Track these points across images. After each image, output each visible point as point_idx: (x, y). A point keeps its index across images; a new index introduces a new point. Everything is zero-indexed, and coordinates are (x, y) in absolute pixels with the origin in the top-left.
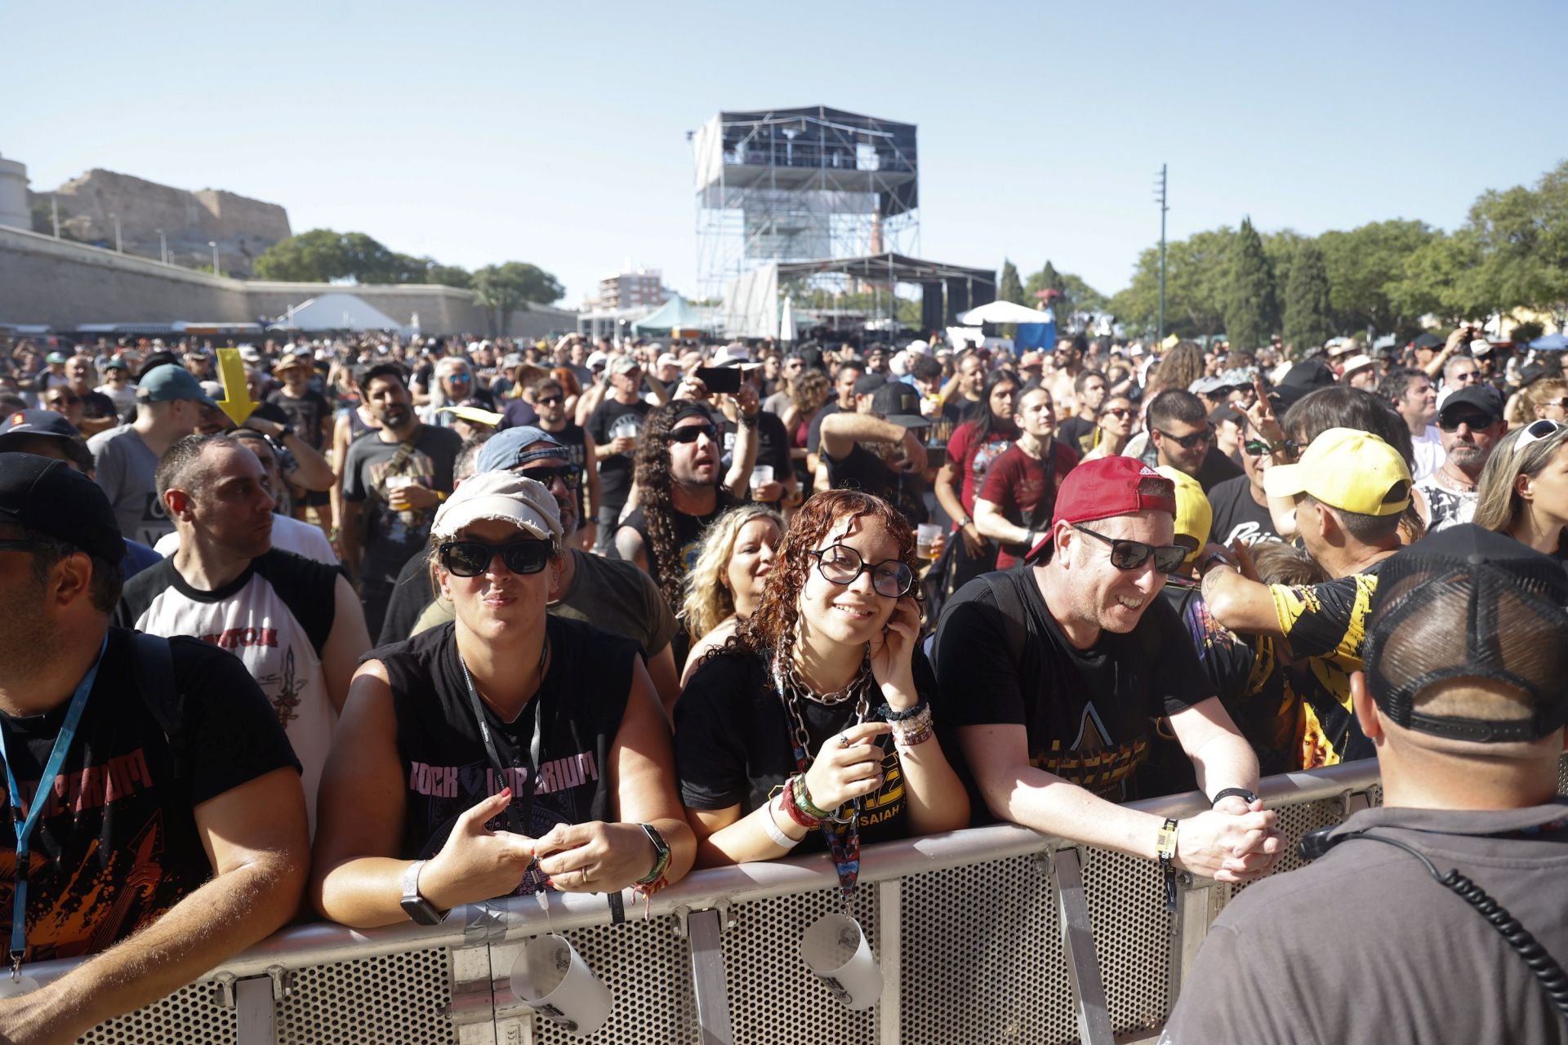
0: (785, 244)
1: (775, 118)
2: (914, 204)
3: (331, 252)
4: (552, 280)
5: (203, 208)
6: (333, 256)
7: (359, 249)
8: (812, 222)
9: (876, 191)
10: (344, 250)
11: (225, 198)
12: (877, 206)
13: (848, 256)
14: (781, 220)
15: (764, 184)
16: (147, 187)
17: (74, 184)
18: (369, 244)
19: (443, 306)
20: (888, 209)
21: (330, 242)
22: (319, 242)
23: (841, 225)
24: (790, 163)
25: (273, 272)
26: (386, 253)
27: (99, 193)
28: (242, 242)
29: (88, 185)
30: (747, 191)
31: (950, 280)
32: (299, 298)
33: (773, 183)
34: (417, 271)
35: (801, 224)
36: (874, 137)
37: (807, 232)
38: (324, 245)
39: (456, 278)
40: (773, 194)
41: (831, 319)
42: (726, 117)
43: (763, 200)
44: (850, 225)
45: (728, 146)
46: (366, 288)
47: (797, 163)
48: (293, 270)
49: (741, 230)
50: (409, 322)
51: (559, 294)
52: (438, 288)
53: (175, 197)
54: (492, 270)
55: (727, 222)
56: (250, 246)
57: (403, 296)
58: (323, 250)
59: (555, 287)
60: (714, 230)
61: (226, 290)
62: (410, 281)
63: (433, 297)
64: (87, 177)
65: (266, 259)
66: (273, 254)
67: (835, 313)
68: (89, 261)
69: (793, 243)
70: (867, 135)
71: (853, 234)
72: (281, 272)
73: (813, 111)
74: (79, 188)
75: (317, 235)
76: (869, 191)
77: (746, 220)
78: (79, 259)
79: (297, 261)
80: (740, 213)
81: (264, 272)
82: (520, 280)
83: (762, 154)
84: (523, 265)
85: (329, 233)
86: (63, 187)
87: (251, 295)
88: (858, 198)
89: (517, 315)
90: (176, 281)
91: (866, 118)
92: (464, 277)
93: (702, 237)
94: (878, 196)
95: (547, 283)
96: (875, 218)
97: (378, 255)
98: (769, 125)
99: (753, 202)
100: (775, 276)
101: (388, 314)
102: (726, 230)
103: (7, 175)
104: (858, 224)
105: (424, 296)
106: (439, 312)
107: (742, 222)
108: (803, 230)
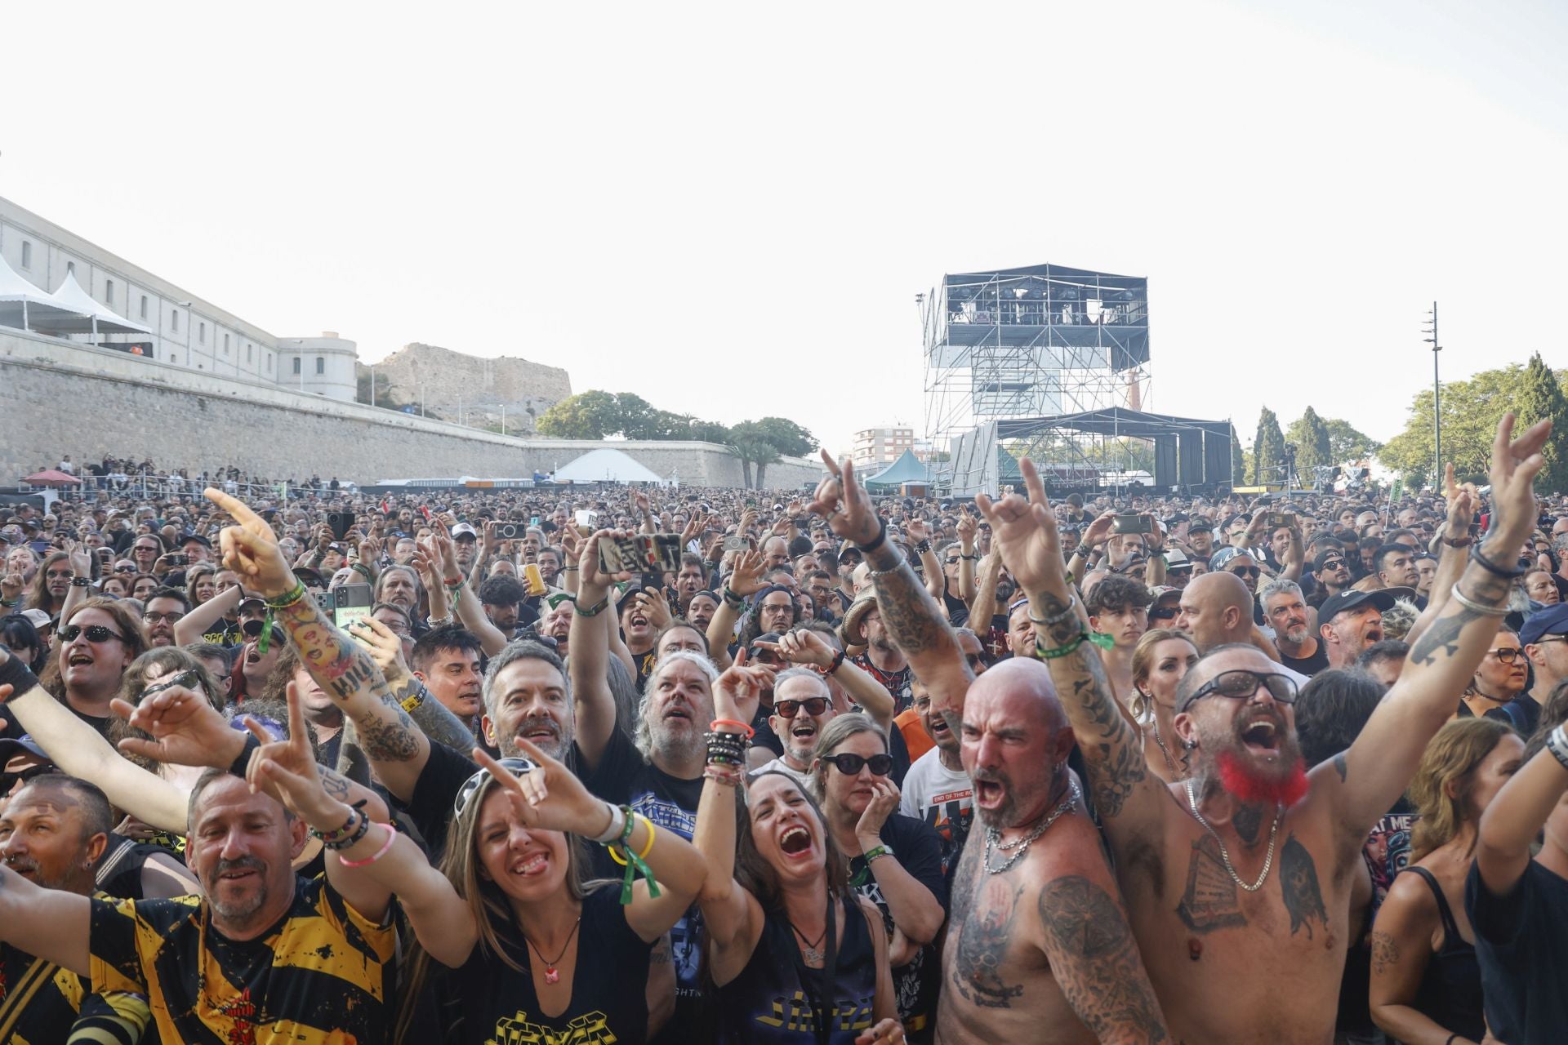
0: (1014, 400)
1: (1000, 278)
2: (1145, 357)
3: (603, 410)
4: (806, 434)
6: (605, 415)
7: (629, 408)
8: (1041, 377)
9: (1105, 345)
10: (614, 409)
12: (1109, 362)
13: (1078, 410)
14: (1010, 377)
15: (991, 341)
16: (452, 357)
17: (395, 356)
18: (637, 403)
19: (702, 459)
20: (1118, 364)
21: (602, 402)
22: (594, 402)
23: (1071, 380)
24: (1018, 321)
25: (551, 430)
26: (652, 411)
27: (414, 362)
28: (529, 403)
29: (406, 356)
30: (976, 349)
31: (1181, 432)
32: (575, 453)
33: (1000, 340)
34: (677, 427)
35: (1029, 380)
36: (1101, 291)
37: (1036, 387)
38: (598, 404)
39: (715, 433)
40: (1001, 351)
41: (1062, 473)
42: (951, 279)
43: (992, 358)
44: (1081, 380)
45: (954, 307)
46: (633, 443)
47: (1025, 320)
48: (569, 428)
49: (969, 387)
50: (671, 475)
51: (813, 447)
52: (698, 444)
53: (474, 365)
54: (748, 425)
55: (952, 380)
56: (534, 405)
57: (665, 451)
58: (597, 409)
60: (940, 387)
61: (511, 447)
62: (673, 438)
63: (694, 452)
64: (406, 350)
65: (547, 417)
66: (554, 413)
67: (1066, 467)
68: (394, 423)
69: (1022, 399)
70: (1095, 290)
71: (1082, 388)
72: (560, 429)
73: (1040, 269)
74: (398, 359)
75: (594, 397)
76: (1098, 345)
77: (974, 378)
78: (387, 422)
79: (574, 417)
80: (969, 371)
81: (545, 430)
82: (775, 434)
83: (987, 313)
84: (778, 420)
85: (602, 394)
86: (387, 359)
87: (530, 451)
88: (1086, 352)
89: (772, 467)
90: (466, 440)
91: (1094, 274)
92: (722, 433)
93: (929, 394)
94: (1109, 350)
95: (801, 437)
96: (1107, 371)
97: (644, 412)
98: (995, 285)
99: (981, 360)
100: (996, 433)
101: (651, 468)
102: (953, 388)
103: (342, 352)
104: (1088, 379)
105: (684, 450)
106: (699, 465)
107: (970, 380)
108: (1031, 385)
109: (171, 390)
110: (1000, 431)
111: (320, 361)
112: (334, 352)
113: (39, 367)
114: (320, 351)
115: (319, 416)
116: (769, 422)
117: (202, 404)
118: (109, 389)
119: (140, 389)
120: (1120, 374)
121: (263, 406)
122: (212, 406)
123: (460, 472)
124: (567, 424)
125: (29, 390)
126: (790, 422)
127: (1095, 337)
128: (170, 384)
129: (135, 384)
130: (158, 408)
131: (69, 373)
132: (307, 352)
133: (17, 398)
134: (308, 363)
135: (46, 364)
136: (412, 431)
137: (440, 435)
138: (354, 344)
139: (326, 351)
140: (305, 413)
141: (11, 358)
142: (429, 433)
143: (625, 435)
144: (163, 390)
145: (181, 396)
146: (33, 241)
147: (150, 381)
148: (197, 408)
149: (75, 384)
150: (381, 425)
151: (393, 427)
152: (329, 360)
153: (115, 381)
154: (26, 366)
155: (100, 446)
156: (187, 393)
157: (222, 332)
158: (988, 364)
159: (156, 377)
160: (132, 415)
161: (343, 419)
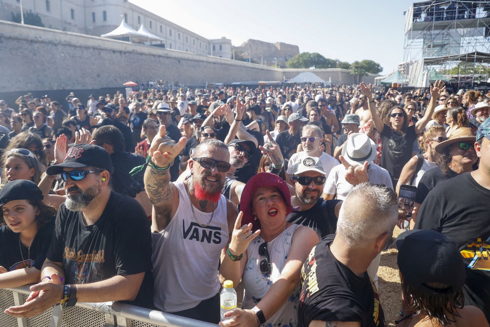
0: (440, 51)
1: (436, 3)
3: (307, 59)
4: (378, 65)
5: (276, 48)
6: (308, 60)
7: (316, 58)
8: (452, 41)
10: (312, 59)
11: (282, 44)
12: (484, 33)
14: (438, 41)
15: (429, 29)
16: (262, 43)
17: (244, 44)
18: (319, 56)
19: (340, 75)
21: (307, 56)
22: (304, 56)
23: (465, 42)
24: (444, 19)
25: (291, 66)
26: (324, 59)
27: (250, 46)
28: (286, 57)
29: (248, 44)
32: (298, 73)
33: (433, 28)
34: (333, 64)
35: (446, 43)
36: (481, 3)
37: (448, 46)
38: (306, 57)
39: (346, 66)
40: (434, 32)
42: (415, 5)
43: (431, 35)
44: (468, 41)
45: (416, 15)
46: (318, 70)
47: (447, 19)
48: (297, 65)
49: (422, 47)
50: (329, 80)
51: (381, 70)
52: (339, 69)
53: (269, 45)
54: (357, 63)
55: (413, 44)
56: (287, 58)
57: (328, 72)
58: (305, 58)
59: (379, 68)
60: (408, 47)
61: (277, 71)
62: (331, 67)
63: (337, 72)
64: (248, 41)
65: (290, 62)
66: (291, 60)
71: (470, 45)
72: (294, 66)
74: (245, 45)
75: (304, 54)
77: (424, 43)
78: (236, 65)
79: (298, 62)
80: (422, 40)
81: (288, 66)
82: (367, 66)
84: (368, 61)
85: (308, 53)
86: (242, 45)
87: (284, 73)
89: (364, 77)
90: (262, 70)
92: (348, 66)
94: (484, 28)
95: (376, 67)
96: (482, 37)
97: (321, 59)
98: (434, 6)
99: (427, 35)
100: (423, 63)
101: (322, 78)
102: (413, 47)
103: (227, 43)
104: (472, 41)
105: (334, 72)
106: (339, 77)
107: (422, 43)
108: (447, 44)
109: (170, 58)
110: (425, 63)
111: (221, 47)
112: (225, 43)
113: (134, 53)
114: (220, 43)
115: (215, 63)
116: (365, 62)
117: (179, 61)
118: (153, 58)
119: (161, 58)
120: (488, 38)
121: (197, 61)
122: (182, 62)
123: (260, 80)
124: (296, 63)
125: (131, 59)
126: (373, 62)
127: (476, 23)
128: (170, 55)
129: (160, 56)
130: (166, 63)
131: (142, 54)
132: (216, 44)
133: (128, 62)
134: (217, 47)
135: (135, 52)
136: (244, 67)
137: (254, 68)
138: (230, 40)
139: (222, 43)
140: (210, 63)
141: (126, 51)
142: (250, 68)
143: (316, 67)
144: (168, 58)
145: (173, 59)
146: (141, 16)
147: (163, 55)
148: (178, 62)
149: (144, 57)
150: (234, 66)
151: (238, 66)
152: (223, 46)
153: (154, 56)
154: (130, 52)
155: (151, 74)
156: (175, 58)
157: (192, 39)
158: (429, 37)
159: (166, 53)
160: (159, 65)
161: (222, 64)
